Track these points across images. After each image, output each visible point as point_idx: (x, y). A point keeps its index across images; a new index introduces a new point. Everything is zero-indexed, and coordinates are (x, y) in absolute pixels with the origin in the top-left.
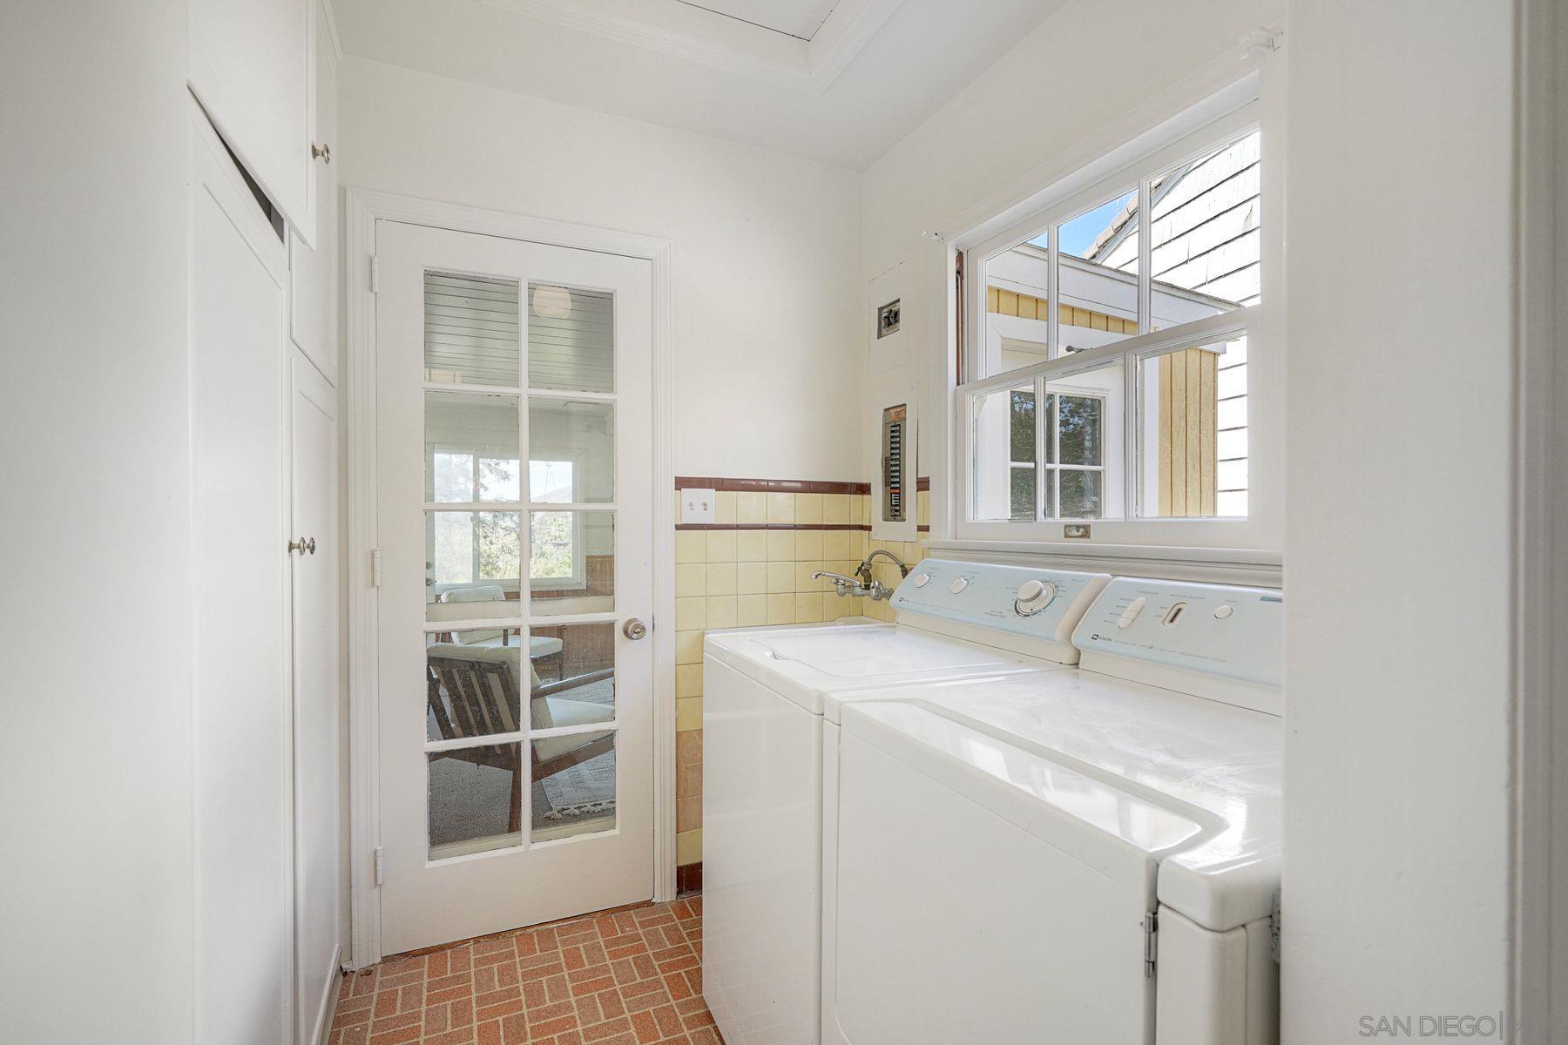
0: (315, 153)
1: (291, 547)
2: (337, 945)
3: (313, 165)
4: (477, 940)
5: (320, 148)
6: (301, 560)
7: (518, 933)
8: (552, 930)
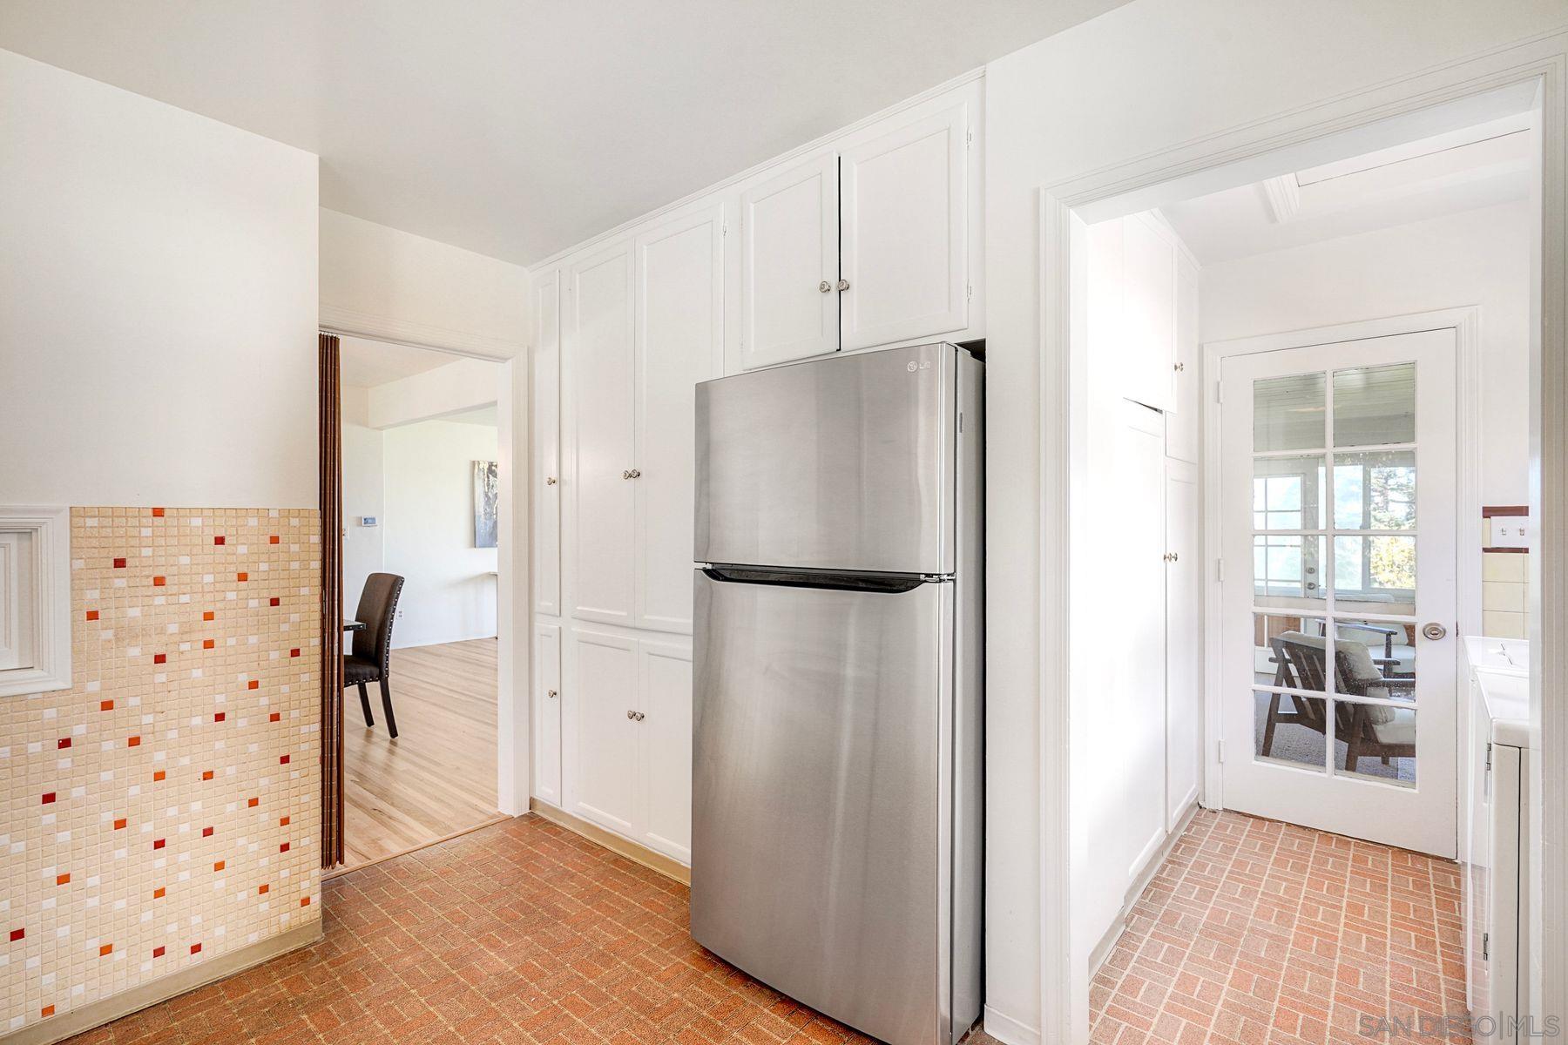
0: (1176, 368)
1: (1165, 558)
2: (1194, 786)
3: (1175, 373)
4: (1288, 824)
5: (1178, 365)
6: (1171, 564)
7: (1321, 833)
8: (1350, 842)
